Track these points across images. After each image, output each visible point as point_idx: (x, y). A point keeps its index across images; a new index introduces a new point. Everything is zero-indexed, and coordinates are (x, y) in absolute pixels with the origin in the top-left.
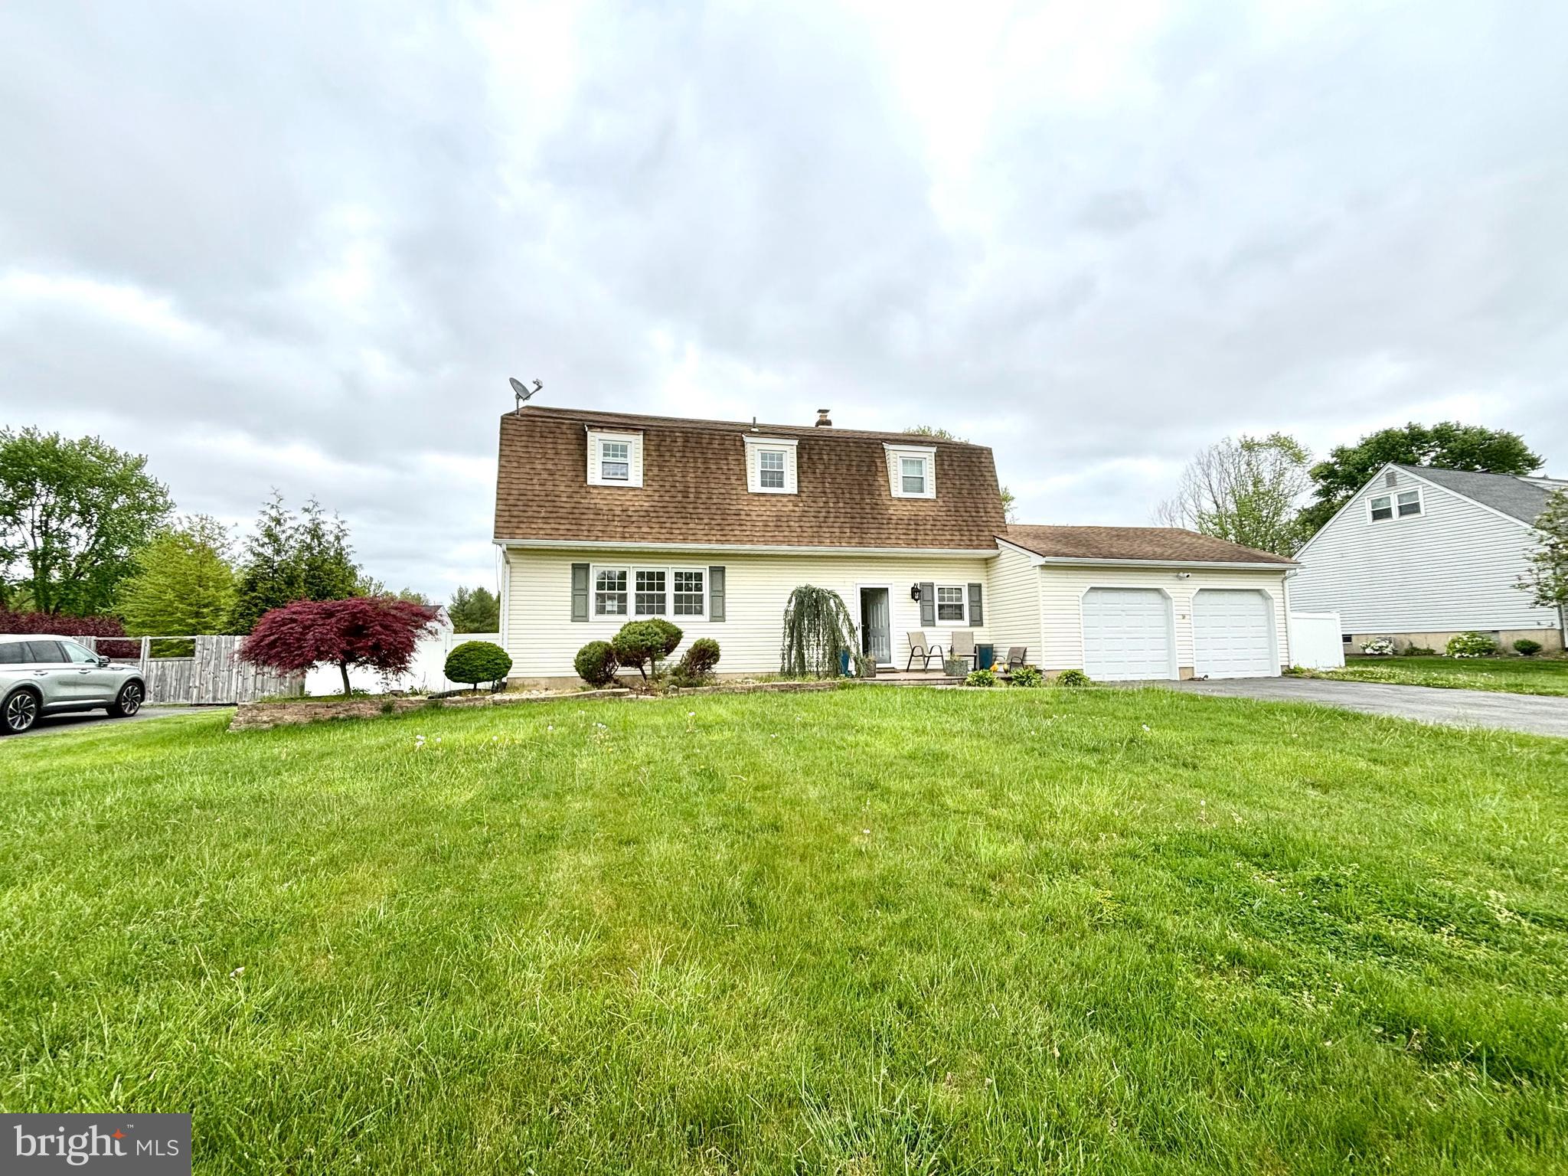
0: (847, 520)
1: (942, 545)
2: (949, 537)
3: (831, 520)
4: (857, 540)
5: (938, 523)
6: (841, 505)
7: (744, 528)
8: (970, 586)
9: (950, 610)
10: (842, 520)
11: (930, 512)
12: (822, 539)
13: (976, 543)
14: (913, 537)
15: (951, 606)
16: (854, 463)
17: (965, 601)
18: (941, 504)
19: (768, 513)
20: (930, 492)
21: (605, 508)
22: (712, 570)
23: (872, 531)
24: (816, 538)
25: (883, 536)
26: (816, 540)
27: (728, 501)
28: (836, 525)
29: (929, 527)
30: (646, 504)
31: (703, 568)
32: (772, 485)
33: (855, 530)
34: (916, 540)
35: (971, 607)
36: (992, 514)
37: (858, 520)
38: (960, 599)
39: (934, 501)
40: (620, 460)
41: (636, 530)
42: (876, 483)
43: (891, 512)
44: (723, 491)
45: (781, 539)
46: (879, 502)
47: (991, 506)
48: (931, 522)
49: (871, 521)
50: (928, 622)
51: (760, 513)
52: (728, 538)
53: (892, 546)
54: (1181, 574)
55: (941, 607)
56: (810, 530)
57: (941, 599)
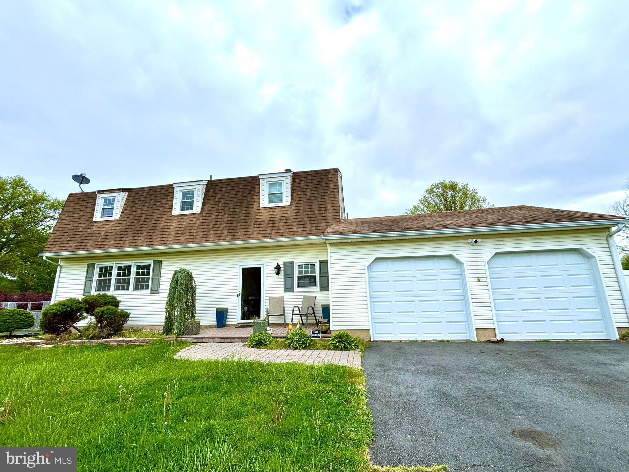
0: (226, 225)
1: (289, 235)
2: (295, 230)
3: (217, 226)
4: (230, 237)
5: (289, 221)
6: (226, 216)
7: (164, 236)
8: (320, 262)
9: (307, 280)
10: (224, 225)
11: (284, 214)
12: (208, 239)
13: (314, 232)
14: (269, 232)
15: (308, 277)
16: (241, 190)
17: (317, 274)
18: (294, 208)
19: (180, 226)
20: (286, 201)
21: (97, 232)
22: (155, 262)
23: (242, 230)
24: (205, 238)
25: (249, 233)
26: (204, 239)
27: (160, 222)
28: (219, 229)
29: (282, 224)
30: (118, 228)
31: (150, 262)
32: (187, 209)
33: (231, 231)
34: (271, 233)
35: (321, 277)
36: (331, 211)
37: (235, 225)
38: (314, 272)
39: (289, 207)
40: (110, 207)
41: (108, 243)
42: (253, 200)
43: (257, 217)
44: (159, 216)
45: (183, 241)
46: (252, 212)
47: (330, 205)
48: (284, 221)
49: (243, 224)
50: (289, 288)
51: (175, 226)
52: (153, 243)
53: (253, 239)
54: (470, 240)
55: (300, 278)
56: (201, 234)
57: (299, 272)
